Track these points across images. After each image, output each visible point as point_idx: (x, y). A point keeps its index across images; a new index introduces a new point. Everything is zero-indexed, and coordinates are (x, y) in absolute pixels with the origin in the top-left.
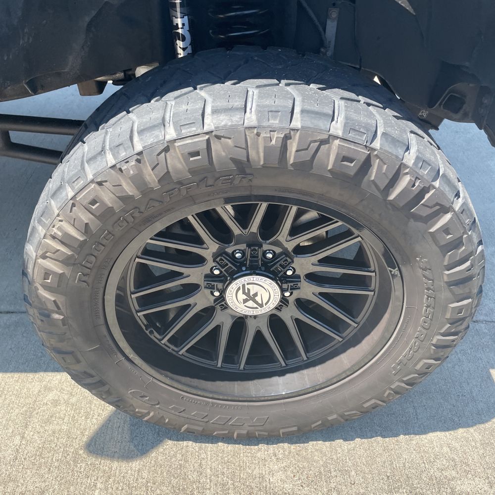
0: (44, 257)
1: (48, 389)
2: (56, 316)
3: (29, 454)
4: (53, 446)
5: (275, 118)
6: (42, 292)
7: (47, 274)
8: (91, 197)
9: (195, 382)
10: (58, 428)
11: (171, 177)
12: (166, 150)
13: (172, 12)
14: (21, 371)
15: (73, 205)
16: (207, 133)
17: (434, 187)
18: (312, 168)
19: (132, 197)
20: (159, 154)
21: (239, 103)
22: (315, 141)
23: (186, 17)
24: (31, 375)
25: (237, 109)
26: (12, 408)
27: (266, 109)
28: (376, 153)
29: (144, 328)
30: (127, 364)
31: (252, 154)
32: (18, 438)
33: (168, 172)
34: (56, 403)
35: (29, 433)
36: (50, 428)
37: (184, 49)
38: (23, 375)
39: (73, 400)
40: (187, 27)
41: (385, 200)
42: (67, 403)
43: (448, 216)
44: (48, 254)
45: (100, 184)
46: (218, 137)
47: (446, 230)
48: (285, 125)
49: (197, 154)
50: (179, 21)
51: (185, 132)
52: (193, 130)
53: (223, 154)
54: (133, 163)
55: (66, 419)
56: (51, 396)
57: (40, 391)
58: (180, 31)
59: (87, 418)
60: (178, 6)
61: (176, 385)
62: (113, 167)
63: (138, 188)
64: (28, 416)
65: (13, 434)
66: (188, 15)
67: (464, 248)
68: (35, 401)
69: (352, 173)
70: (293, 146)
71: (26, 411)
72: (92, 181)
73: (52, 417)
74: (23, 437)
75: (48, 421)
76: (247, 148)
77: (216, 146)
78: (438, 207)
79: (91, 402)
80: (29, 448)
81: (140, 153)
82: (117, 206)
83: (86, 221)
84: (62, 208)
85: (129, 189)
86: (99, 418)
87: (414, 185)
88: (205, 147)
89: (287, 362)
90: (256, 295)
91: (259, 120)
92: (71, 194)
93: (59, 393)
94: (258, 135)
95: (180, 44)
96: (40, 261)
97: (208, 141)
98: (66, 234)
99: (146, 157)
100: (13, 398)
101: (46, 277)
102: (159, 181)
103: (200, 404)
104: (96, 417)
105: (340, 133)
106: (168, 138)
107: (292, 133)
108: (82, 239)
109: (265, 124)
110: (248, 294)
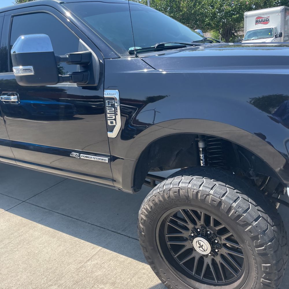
0: (142, 214)
1: (144, 269)
2: (143, 233)
3: (131, 285)
4: (138, 286)
5: (195, 186)
6: (141, 225)
7: (142, 219)
8: (153, 199)
9: (183, 276)
10: (142, 281)
11: (170, 197)
12: (170, 190)
13: (200, 153)
14: (139, 261)
15: (149, 201)
16: (179, 188)
17: (243, 216)
18: (205, 202)
19: (162, 201)
20: (168, 191)
21: (188, 181)
22: (205, 194)
23: (203, 154)
24: (141, 263)
25: (187, 183)
26: (132, 270)
27: (194, 184)
28: (223, 201)
29: (169, 249)
30: (161, 258)
31: (189, 195)
32: (130, 279)
33: (170, 196)
34: (144, 274)
35: (133, 279)
36: (139, 280)
37: (202, 163)
38: (139, 262)
39: (150, 275)
40: (203, 157)
41: (228, 216)
42: (147, 275)
43: (250, 227)
44: (143, 213)
45: (155, 196)
46: (182, 189)
47: (250, 231)
48: (198, 189)
49: (176, 192)
50: (201, 155)
51: (174, 186)
52: (176, 186)
53: (182, 193)
54: (162, 192)
55: (145, 280)
56: (144, 271)
57: (141, 268)
58: (202, 158)
59: (151, 282)
60: (201, 151)
61: (175, 272)
62: (158, 192)
63: (163, 199)
64: (135, 274)
65: (129, 278)
66: (204, 154)
67: (260, 240)
68: (139, 271)
69: (216, 205)
70: (199, 195)
71: (135, 273)
72: (154, 195)
73: (141, 277)
74: (131, 280)
75: (140, 278)
76: (188, 193)
77: (181, 191)
78: (246, 223)
79: (154, 278)
80: (131, 284)
81: (164, 190)
82: (158, 203)
83: (152, 206)
84: (147, 201)
85: (161, 199)
86: (155, 283)
87: (235, 213)
88: (178, 191)
89: (218, 281)
90: (202, 246)
91: (191, 186)
92: (149, 198)
93: (146, 271)
94: (191, 190)
95: (202, 162)
96: (141, 215)
97: (179, 190)
98: (147, 208)
99: (165, 191)
100: (133, 267)
101: (141, 220)
102: (168, 198)
103: (183, 285)
104: (154, 283)
105: (212, 193)
106: (171, 187)
107: (199, 191)
108: (150, 210)
109: (193, 187)
110: (200, 244)
